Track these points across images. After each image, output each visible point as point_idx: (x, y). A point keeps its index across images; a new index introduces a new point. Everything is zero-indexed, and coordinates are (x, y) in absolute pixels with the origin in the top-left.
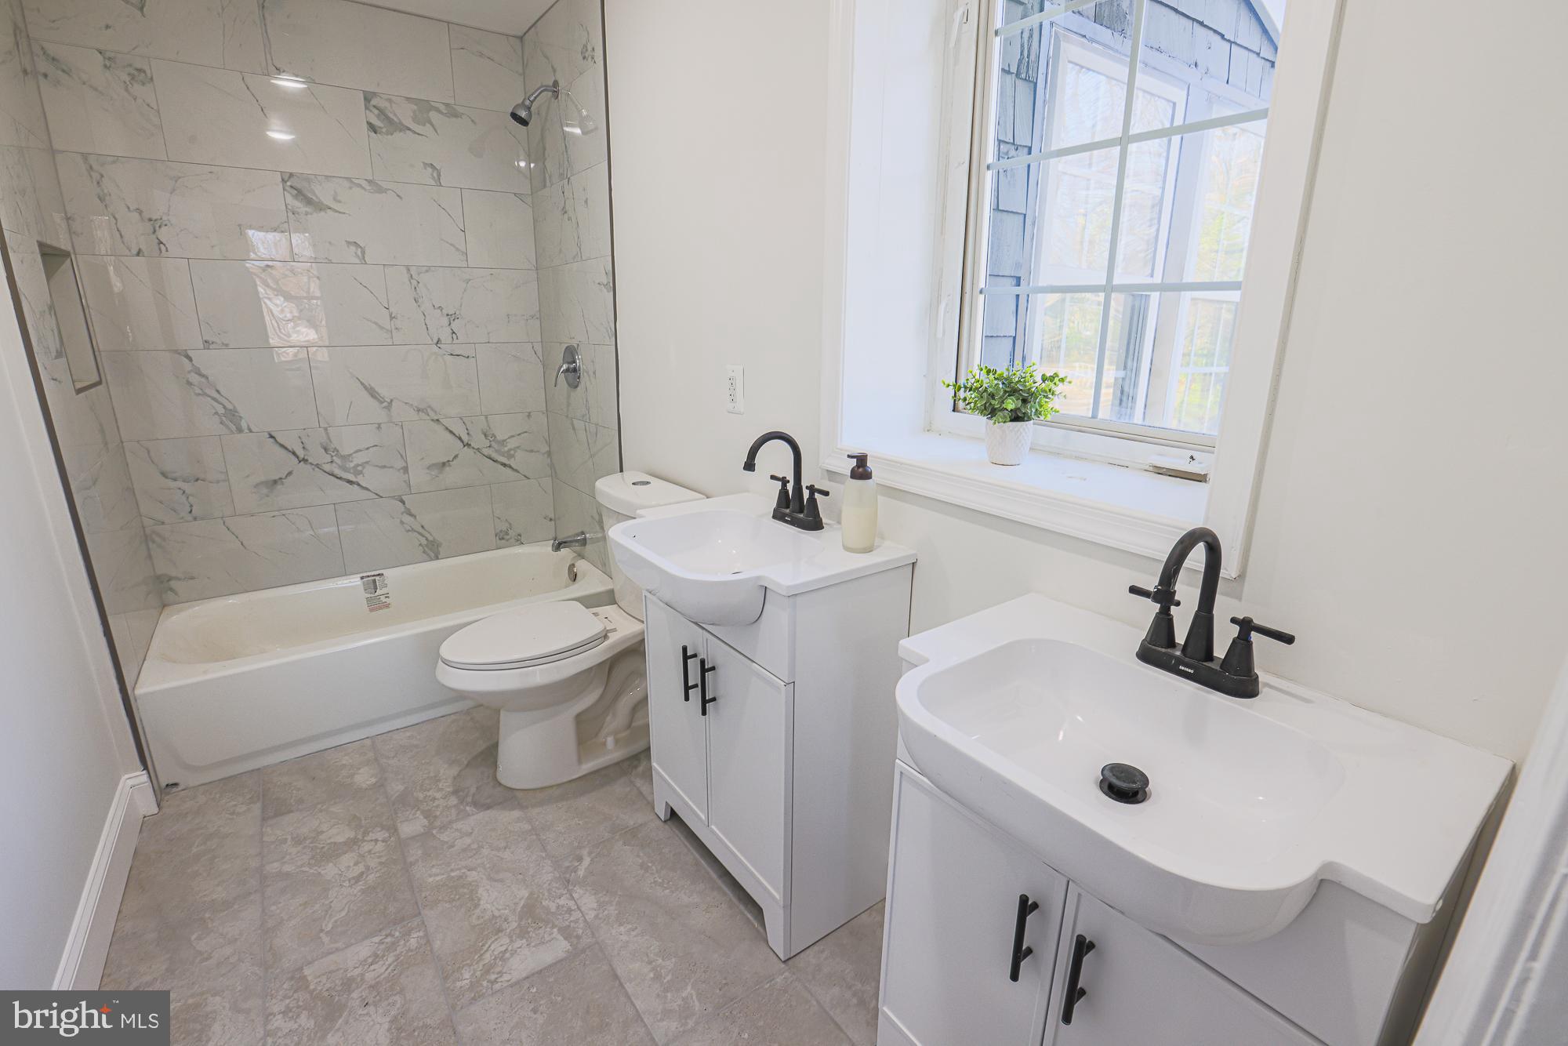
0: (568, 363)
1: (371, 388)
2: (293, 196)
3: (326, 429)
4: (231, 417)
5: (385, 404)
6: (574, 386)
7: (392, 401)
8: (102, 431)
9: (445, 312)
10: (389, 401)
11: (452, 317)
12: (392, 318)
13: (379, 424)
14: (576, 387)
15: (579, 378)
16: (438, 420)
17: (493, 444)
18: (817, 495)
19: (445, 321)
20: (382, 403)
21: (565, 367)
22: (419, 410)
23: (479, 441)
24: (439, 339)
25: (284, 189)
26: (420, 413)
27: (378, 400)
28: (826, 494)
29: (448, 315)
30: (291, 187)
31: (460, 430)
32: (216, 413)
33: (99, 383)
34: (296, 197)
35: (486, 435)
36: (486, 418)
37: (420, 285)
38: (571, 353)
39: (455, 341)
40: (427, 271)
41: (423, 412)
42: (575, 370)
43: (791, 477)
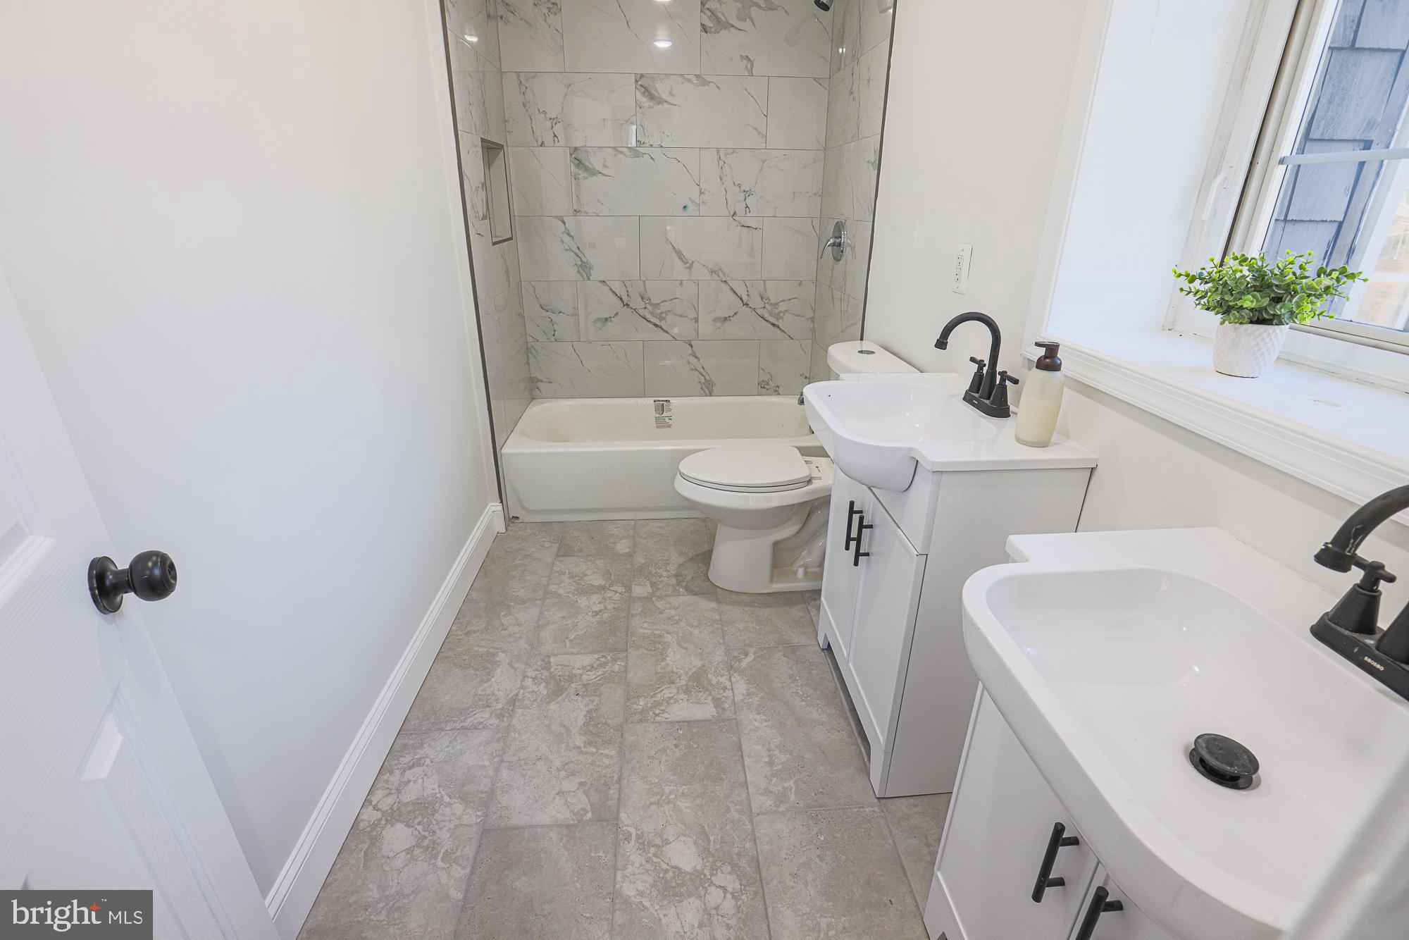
0: (836, 238)
1: (680, 251)
2: (641, 93)
3: (644, 282)
4: (584, 268)
5: (688, 265)
6: (837, 259)
7: (693, 262)
8: (507, 272)
9: (743, 188)
10: (691, 262)
11: (748, 193)
12: (701, 193)
13: (682, 281)
14: (839, 260)
15: (842, 252)
16: (725, 281)
17: (767, 306)
18: (1008, 383)
19: (742, 196)
20: (686, 263)
21: (832, 241)
22: (712, 272)
23: (756, 302)
24: (735, 212)
25: (636, 88)
26: (713, 274)
27: (683, 261)
28: (1016, 382)
29: (744, 191)
30: (641, 85)
31: (742, 292)
32: (576, 264)
33: (511, 239)
34: (643, 94)
35: (762, 298)
36: (764, 281)
37: (725, 165)
38: (839, 227)
39: (748, 214)
40: (732, 153)
41: (715, 273)
42: (839, 245)
43: (987, 362)
